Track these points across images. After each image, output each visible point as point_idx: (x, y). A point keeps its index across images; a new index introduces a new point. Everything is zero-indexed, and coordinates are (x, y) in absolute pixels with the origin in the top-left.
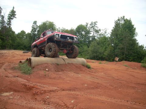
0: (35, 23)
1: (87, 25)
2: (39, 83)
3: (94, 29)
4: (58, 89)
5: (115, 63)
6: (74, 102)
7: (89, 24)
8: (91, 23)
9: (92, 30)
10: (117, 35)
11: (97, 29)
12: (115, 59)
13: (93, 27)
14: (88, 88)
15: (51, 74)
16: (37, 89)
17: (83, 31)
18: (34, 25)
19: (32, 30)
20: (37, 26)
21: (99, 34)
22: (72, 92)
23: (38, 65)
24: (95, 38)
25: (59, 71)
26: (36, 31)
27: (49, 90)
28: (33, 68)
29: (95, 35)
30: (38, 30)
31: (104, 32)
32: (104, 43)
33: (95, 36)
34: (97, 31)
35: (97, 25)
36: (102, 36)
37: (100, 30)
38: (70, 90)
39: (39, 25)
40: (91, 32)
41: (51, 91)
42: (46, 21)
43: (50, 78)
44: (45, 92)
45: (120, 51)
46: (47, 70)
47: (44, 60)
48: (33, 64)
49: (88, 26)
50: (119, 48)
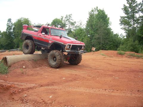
0: (10, 20)
1: (62, 19)
2: (16, 81)
3: (69, 21)
4: (36, 85)
5: (92, 53)
6: (52, 97)
7: (64, 17)
8: (66, 16)
9: (67, 23)
10: (92, 26)
11: (72, 21)
12: (92, 49)
13: (68, 20)
14: (67, 81)
15: (29, 71)
16: (15, 88)
17: (58, 24)
18: (8, 23)
19: (8, 28)
20: (12, 23)
21: (75, 26)
22: (50, 87)
23: (14, 63)
24: (71, 31)
25: (37, 67)
26: (11, 29)
27: (26, 88)
28: (10, 67)
29: (71, 27)
30: (13, 28)
31: (80, 24)
32: (81, 35)
33: (71, 29)
34: (73, 24)
35: (71, 17)
36: (77, 28)
37: (75, 22)
38: (48, 85)
39: (13, 23)
40: (67, 25)
41: (29, 89)
42: (20, 18)
43: (28, 75)
44: (23, 90)
45: (96, 41)
46: (24, 67)
47: (20, 57)
48: (9, 63)
49: (64, 19)
50: (95, 39)
